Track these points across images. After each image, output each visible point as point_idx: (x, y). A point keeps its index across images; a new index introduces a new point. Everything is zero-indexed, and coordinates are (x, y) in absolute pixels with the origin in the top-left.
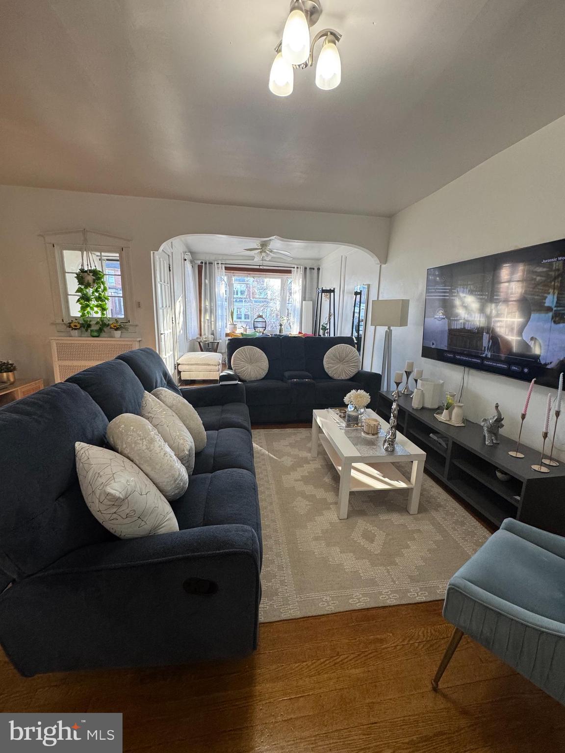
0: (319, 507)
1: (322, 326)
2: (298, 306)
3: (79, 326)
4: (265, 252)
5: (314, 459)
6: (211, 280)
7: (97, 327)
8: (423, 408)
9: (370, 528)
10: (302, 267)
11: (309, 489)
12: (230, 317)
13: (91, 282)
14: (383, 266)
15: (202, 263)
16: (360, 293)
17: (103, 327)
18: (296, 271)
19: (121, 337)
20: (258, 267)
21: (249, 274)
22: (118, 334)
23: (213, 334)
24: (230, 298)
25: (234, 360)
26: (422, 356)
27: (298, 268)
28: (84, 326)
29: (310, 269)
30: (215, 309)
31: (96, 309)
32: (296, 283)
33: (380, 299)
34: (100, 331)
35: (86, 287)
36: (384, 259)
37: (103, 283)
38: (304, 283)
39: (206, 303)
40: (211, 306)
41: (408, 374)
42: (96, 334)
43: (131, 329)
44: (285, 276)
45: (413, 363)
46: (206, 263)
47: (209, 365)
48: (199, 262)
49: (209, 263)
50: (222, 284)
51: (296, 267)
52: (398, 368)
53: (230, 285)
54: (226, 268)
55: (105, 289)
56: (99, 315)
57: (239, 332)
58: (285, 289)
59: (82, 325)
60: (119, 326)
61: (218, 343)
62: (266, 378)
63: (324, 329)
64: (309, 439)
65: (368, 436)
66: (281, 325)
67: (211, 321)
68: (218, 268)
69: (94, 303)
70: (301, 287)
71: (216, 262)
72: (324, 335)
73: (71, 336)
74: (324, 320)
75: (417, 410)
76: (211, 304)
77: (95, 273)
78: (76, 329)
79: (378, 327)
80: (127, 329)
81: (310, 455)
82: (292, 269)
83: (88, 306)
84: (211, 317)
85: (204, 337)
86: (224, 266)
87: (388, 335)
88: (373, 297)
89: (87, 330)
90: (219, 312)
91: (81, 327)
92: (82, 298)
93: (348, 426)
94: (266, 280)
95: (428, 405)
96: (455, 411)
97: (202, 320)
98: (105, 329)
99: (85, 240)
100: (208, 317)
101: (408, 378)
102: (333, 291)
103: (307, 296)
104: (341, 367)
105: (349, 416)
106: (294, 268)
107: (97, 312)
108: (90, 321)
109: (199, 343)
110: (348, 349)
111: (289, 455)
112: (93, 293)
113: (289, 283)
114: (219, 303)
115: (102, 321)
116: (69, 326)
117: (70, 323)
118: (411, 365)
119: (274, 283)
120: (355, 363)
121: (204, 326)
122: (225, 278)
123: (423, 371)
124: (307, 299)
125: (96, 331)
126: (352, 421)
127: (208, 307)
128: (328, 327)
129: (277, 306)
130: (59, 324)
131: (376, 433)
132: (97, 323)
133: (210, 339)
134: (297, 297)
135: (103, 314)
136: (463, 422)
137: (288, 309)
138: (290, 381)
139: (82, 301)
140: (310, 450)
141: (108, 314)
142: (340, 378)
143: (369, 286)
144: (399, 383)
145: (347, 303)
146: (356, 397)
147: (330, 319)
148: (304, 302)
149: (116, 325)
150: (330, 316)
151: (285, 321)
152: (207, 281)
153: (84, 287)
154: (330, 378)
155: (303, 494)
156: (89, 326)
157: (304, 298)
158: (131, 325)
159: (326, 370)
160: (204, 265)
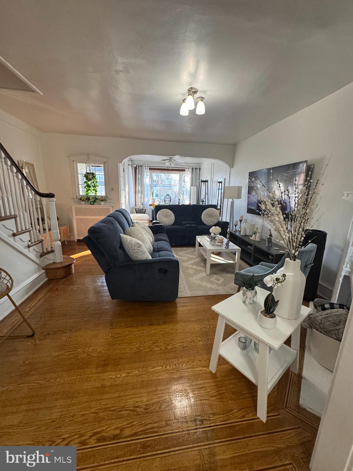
0: (198, 272)
1: (202, 200)
2: (189, 189)
3: (85, 200)
4: (171, 161)
5: (197, 258)
6: (142, 175)
7: (93, 200)
8: (246, 235)
9: (218, 277)
10: (191, 168)
11: (195, 267)
12: (152, 195)
13: (91, 178)
14: (231, 169)
15: (137, 166)
16: (221, 182)
17: (96, 200)
18: (187, 170)
19: (104, 205)
20: (167, 168)
21: (162, 172)
22: (103, 203)
23: (142, 205)
24: (151, 185)
25: (158, 216)
26: (247, 213)
27: (188, 168)
28: (87, 199)
29: (195, 169)
30: (143, 191)
31: (93, 191)
32: (188, 177)
33: (230, 186)
34: (95, 201)
35: (89, 181)
36: (232, 166)
37: (96, 179)
38: (192, 176)
39: (139, 188)
40: (141, 189)
41: (241, 221)
42: (92, 203)
43: (108, 201)
44: (182, 172)
45: (243, 216)
46: (139, 166)
47: (143, 220)
48: (135, 166)
49: (141, 166)
50: (147, 178)
51: (187, 168)
52: (236, 218)
53: (151, 178)
54: (150, 169)
55: (97, 182)
56: (94, 194)
57: (157, 203)
58: (181, 180)
59: (86, 199)
60: (103, 199)
61: (146, 209)
62: (174, 224)
63: (203, 201)
64: (195, 251)
65: (219, 244)
66: (179, 200)
67: (141, 198)
68: (145, 169)
69: (92, 188)
70: (190, 179)
71: (144, 166)
72: (203, 204)
73: (81, 204)
74: (203, 197)
75: (242, 236)
76: (141, 188)
77: (93, 174)
78: (83, 201)
79: (229, 199)
80: (106, 201)
81: (195, 257)
82: (185, 169)
83: (89, 190)
84: (141, 195)
85: (138, 206)
86: (148, 168)
87: (232, 203)
88: (227, 185)
89: (88, 201)
90: (146, 193)
91: (86, 200)
92: (87, 186)
93: (211, 241)
94: (171, 175)
95: (248, 234)
96: (257, 235)
97: (137, 197)
98: (97, 201)
99: (88, 159)
100: (140, 195)
101: (241, 223)
102: (207, 181)
103: (193, 184)
104: (210, 220)
105: (212, 237)
106: (186, 168)
107: (93, 193)
108: (90, 197)
109: (136, 210)
110: (213, 211)
111: (185, 256)
112: (91, 183)
113: (184, 176)
114: (146, 188)
115: (95, 197)
116: (81, 199)
117: (81, 198)
118: (242, 217)
119: (175, 176)
120: (217, 217)
121: (138, 200)
122: (149, 174)
123: (247, 219)
124: (193, 185)
125: (93, 202)
126: (213, 239)
127: (140, 190)
128: (205, 200)
129: (176, 189)
130: (75, 198)
131: (222, 242)
132: (93, 198)
133: (141, 207)
134: (188, 184)
135: (96, 194)
136: (261, 240)
137: (183, 191)
138: (185, 225)
139: (87, 187)
140: (195, 255)
141: (98, 194)
142: (209, 225)
143: (225, 179)
144: (237, 225)
145: (214, 188)
146: (215, 229)
147: (205, 196)
148: (192, 187)
149: (101, 199)
150: (206, 194)
151: (182, 198)
152: (139, 176)
153: (88, 181)
154: (205, 225)
155: (192, 268)
156: (89, 199)
157: (192, 185)
158: (109, 199)
159: (203, 221)
160: (138, 167)
